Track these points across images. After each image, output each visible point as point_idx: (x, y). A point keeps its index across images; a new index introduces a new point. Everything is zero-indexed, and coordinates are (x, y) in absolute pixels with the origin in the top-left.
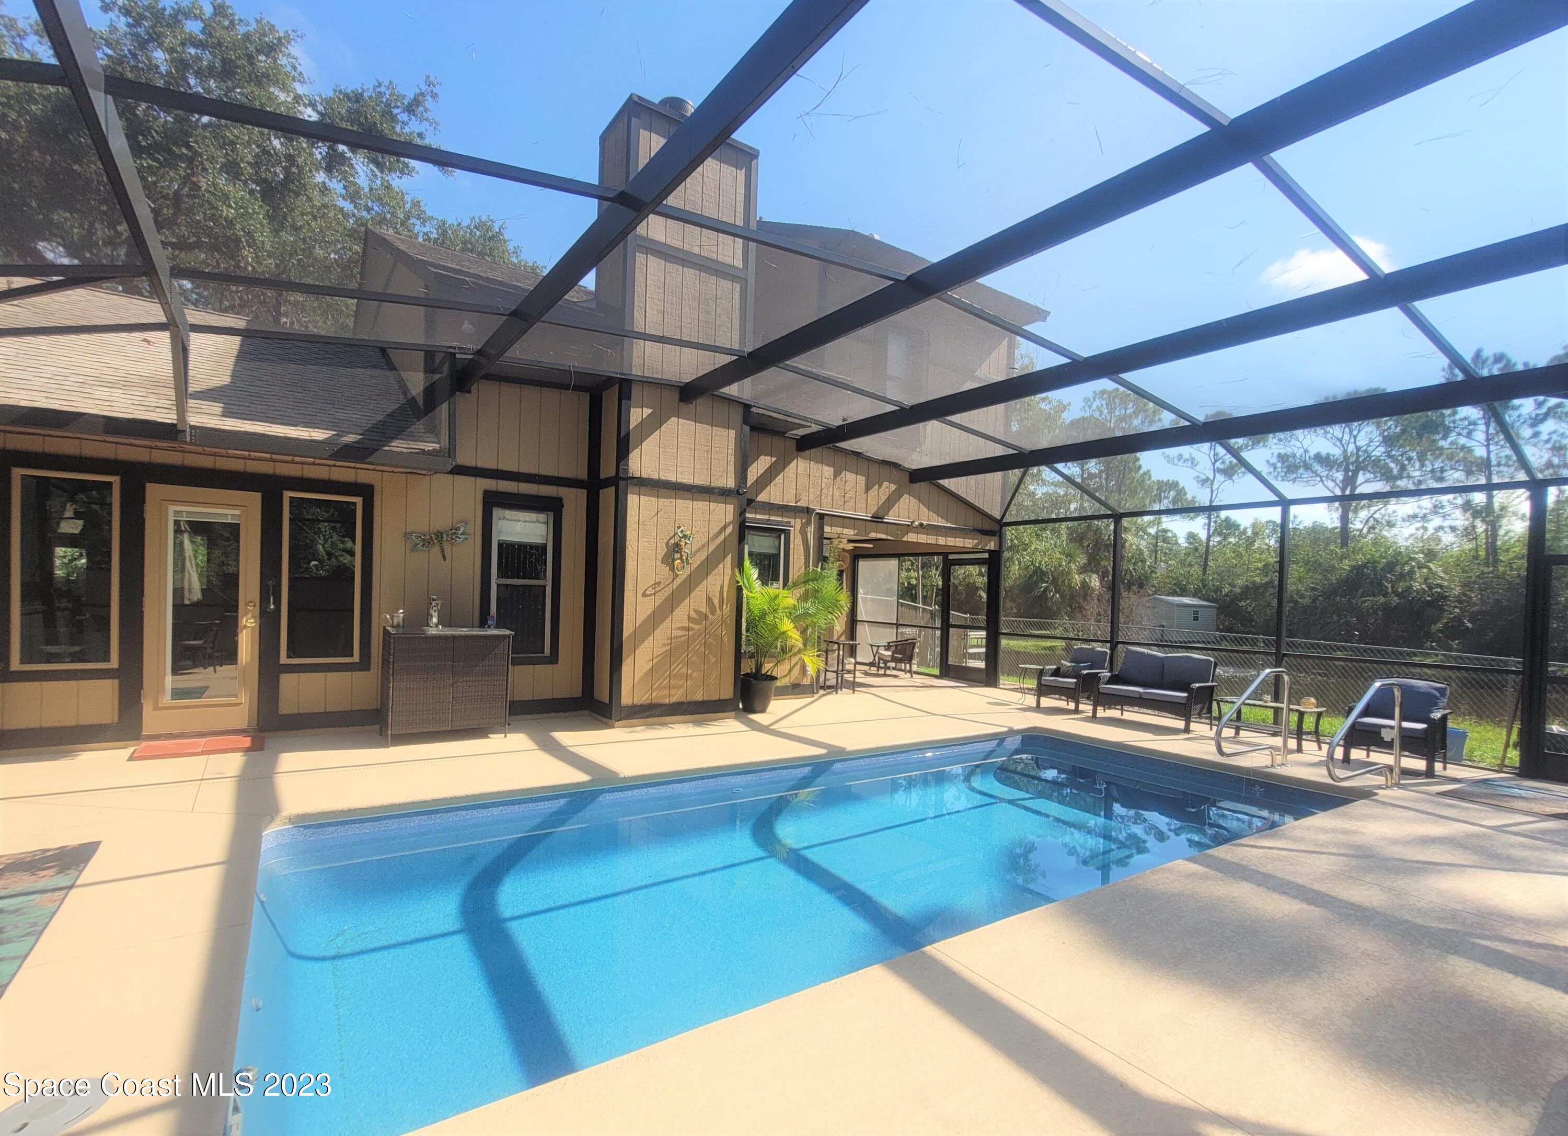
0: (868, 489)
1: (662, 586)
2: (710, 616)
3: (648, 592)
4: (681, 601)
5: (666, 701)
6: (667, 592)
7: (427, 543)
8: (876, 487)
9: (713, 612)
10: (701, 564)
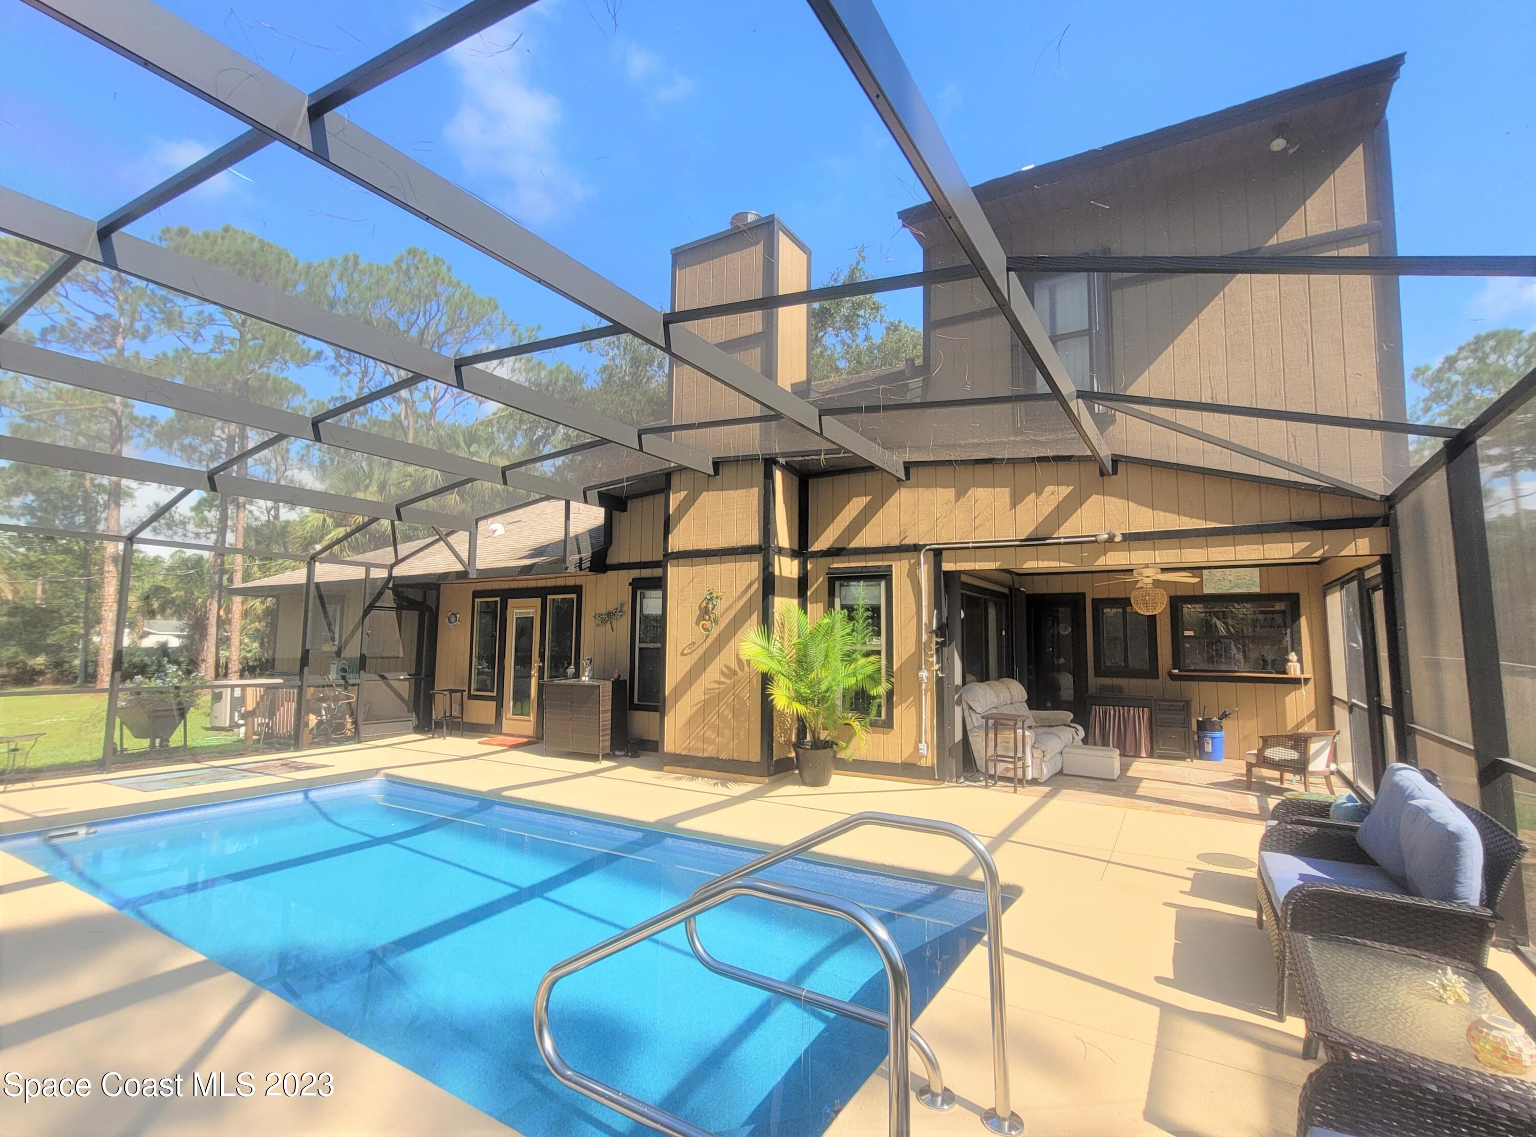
0: (1014, 503)
1: (696, 645)
2: (740, 672)
3: (685, 652)
4: (712, 659)
5: (700, 754)
6: (700, 652)
7: (604, 621)
8: (1033, 495)
9: (742, 669)
10: (729, 623)
